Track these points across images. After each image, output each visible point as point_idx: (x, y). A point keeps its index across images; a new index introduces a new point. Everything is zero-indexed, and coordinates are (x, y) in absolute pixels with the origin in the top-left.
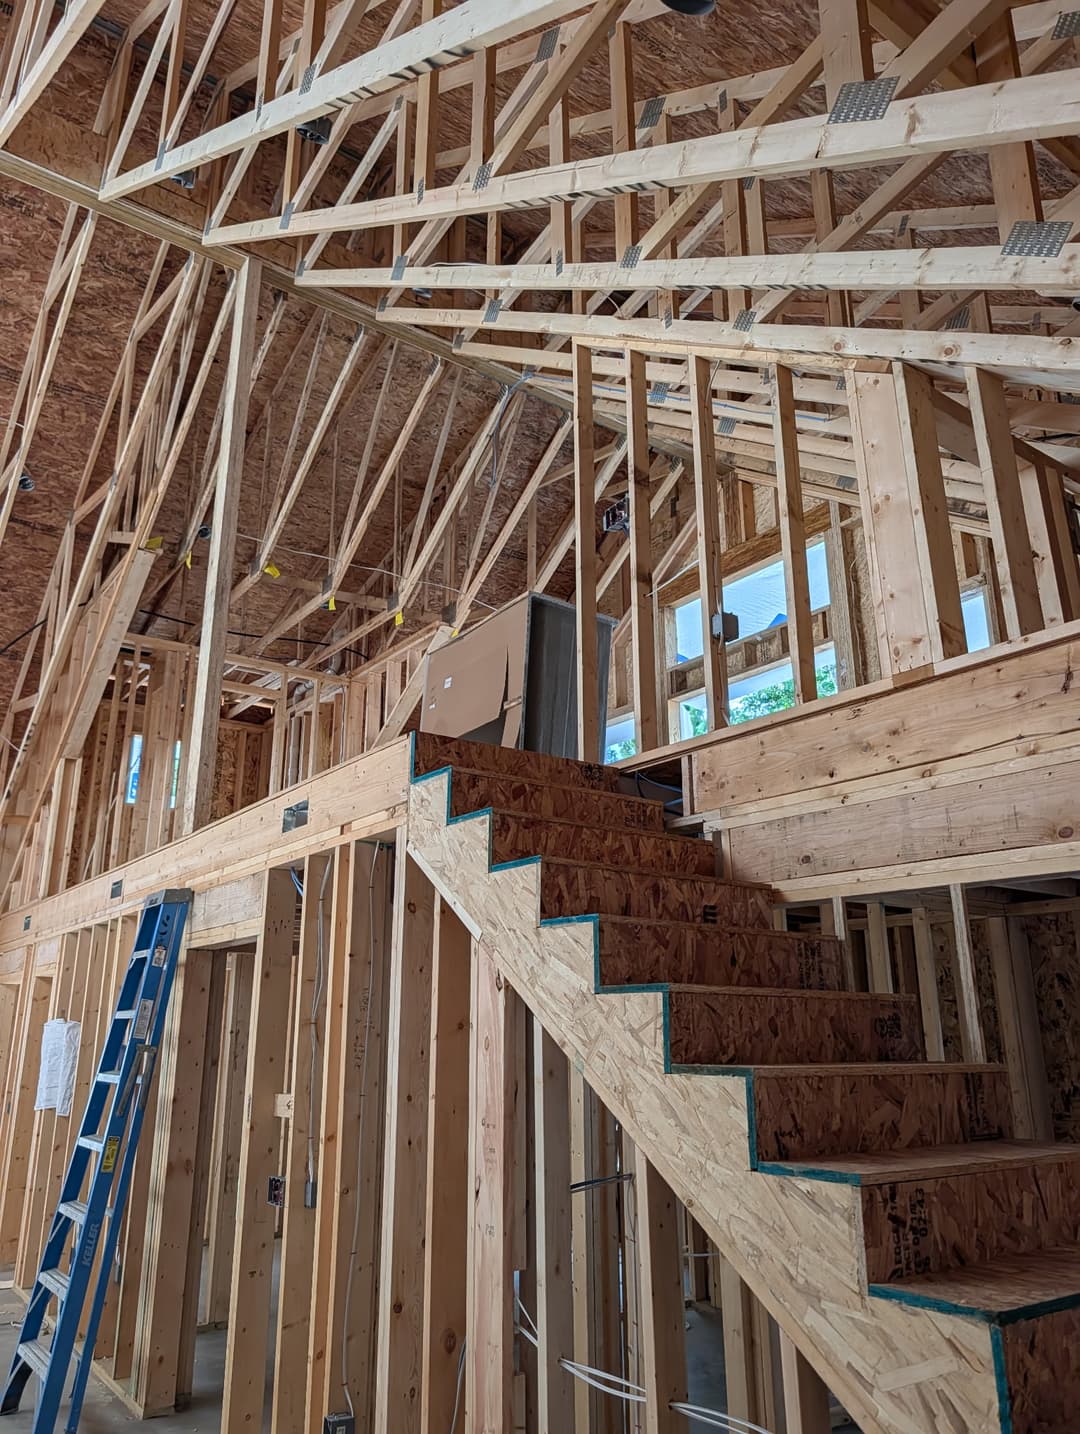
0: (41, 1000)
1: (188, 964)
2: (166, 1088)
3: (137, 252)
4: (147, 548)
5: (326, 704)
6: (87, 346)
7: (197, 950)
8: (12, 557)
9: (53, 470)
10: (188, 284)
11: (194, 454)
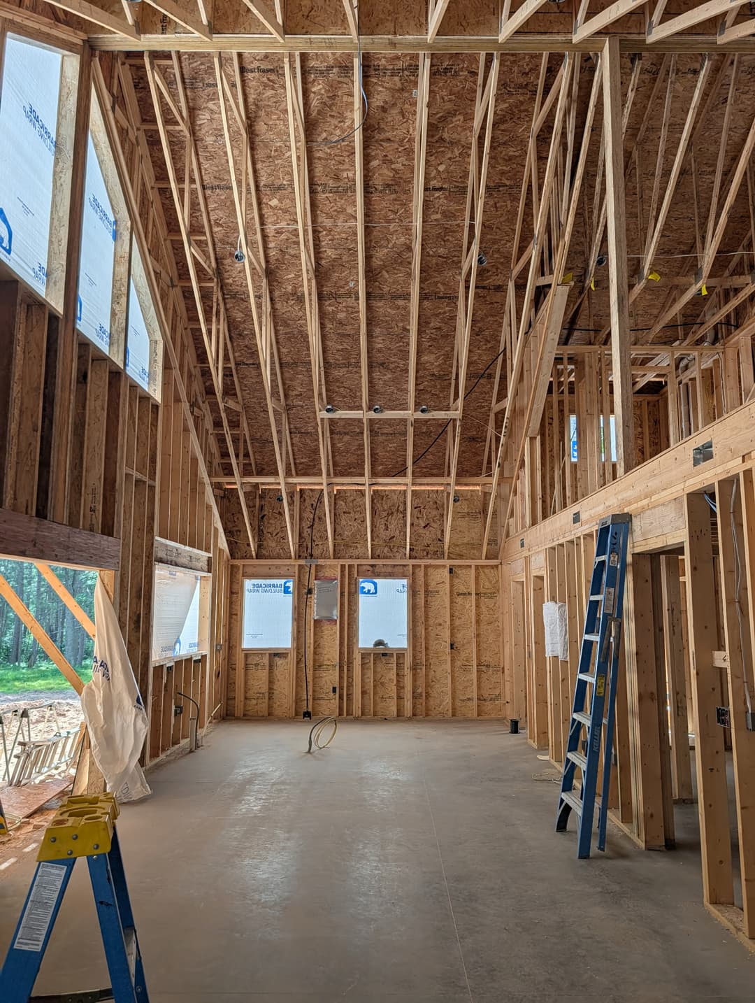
0: (539, 590)
1: (634, 563)
2: (630, 645)
3: (527, 70)
4: (564, 283)
5: (706, 370)
6: (504, 153)
7: (638, 554)
8: (480, 312)
9: (496, 247)
10: (566, 78)
11: (586, 206)
